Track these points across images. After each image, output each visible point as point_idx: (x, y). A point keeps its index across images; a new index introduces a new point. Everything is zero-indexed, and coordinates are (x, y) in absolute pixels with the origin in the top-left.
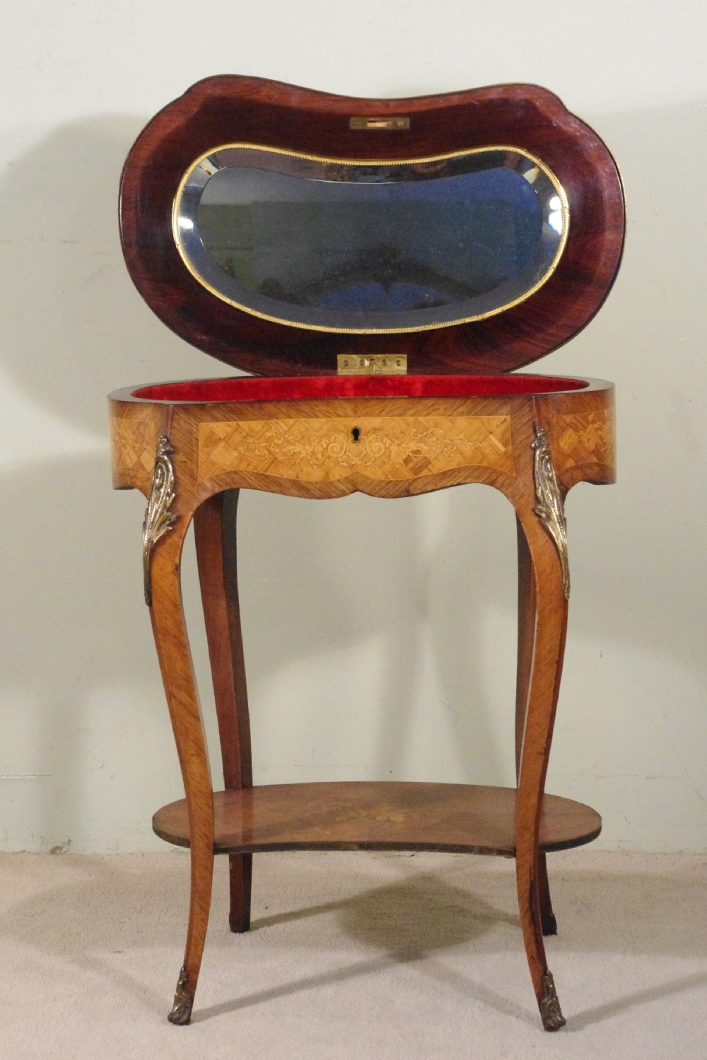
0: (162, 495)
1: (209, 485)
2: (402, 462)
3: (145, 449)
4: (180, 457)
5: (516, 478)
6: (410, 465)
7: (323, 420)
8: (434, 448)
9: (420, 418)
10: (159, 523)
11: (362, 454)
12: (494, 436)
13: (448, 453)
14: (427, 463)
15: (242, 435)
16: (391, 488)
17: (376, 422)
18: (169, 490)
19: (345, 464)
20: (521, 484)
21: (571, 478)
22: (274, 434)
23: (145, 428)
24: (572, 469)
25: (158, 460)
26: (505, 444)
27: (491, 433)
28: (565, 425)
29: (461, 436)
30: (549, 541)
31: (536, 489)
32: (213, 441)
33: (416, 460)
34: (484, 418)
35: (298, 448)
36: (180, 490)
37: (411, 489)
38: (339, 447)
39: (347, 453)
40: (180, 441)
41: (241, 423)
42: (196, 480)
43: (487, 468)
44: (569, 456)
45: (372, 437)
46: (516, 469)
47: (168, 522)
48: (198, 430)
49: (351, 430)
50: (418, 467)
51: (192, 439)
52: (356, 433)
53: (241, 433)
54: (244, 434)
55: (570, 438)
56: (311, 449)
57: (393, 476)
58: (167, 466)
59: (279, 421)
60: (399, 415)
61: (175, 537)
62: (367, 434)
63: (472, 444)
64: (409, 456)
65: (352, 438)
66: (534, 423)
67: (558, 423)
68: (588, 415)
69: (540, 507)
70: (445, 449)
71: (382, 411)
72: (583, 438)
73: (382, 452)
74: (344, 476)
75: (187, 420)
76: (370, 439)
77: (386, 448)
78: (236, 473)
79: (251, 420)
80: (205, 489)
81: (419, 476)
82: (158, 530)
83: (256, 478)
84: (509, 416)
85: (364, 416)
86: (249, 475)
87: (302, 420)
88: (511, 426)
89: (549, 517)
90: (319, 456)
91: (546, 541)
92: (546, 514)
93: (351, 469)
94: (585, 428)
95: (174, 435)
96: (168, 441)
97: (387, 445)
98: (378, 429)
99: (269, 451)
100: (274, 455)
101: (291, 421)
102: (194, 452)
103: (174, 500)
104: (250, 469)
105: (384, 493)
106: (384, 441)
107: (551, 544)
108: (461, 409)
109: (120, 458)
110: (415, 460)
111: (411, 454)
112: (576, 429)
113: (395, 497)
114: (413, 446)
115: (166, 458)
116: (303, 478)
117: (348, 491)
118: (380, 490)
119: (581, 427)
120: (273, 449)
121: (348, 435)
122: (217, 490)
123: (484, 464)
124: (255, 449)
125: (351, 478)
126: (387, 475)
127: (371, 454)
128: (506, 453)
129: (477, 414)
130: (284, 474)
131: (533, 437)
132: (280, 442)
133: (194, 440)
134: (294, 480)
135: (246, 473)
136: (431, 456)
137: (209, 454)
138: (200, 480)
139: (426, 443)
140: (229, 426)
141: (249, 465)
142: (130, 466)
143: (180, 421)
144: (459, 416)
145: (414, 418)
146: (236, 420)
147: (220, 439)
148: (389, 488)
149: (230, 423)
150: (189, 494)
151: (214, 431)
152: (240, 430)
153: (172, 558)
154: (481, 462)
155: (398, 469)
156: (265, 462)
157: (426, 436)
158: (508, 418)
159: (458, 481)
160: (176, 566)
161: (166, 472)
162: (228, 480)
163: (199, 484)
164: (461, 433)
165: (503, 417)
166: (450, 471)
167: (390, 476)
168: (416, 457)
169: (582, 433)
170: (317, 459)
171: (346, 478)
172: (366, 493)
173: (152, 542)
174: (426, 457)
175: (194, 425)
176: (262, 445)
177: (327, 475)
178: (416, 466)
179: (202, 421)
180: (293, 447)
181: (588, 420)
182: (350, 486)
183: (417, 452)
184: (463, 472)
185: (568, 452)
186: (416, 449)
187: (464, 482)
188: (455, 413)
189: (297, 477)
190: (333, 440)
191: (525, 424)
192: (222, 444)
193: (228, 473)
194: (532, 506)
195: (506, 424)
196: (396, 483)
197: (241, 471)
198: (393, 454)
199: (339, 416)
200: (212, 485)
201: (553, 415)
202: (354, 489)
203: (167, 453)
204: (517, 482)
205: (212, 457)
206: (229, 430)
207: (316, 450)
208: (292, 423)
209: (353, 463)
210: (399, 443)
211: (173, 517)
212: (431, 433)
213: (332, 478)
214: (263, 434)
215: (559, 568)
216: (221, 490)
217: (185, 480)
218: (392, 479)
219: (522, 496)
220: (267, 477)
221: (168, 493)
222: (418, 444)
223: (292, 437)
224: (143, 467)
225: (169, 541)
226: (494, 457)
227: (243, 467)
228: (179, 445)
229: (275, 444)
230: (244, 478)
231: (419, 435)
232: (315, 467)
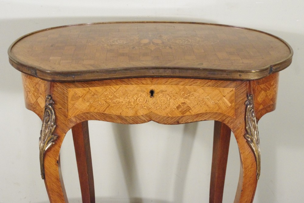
0: (49, 125)
1: (74, 120)
2: (176, 108)
3: (40, 96)
4: (58, 106)
5: (236, 119)
6: (180, 110)
7: (135, 86)
8: (193, 102)
9: (186, 86)
10: (47, 141)
11: (155, 103)
12: (226, 98)
13: (201, 105)
14: (189, 109)
15: (91, 94)
16: (169, 120)
17: (163, 87)
18: (53, 124)
19: (145, 108)
20: (238, 122)
21: (261, 114)
22: (109, 93)
23: (39, 86)
24: (261, 110)
25: (46, 107)
26: (231, 102)
27: (224, 97)
28: (261, 90)
29: (208, 97)
30: (252, 152)
31: (246, 126)
32: (76, 98)
33: (184, 107)
34: (221, 89)
35: (121, 100)
36: (59, 123)
37: (180, 121)
38: (143, 100)
39: (147, 102)
40: (58, 98)
41: (91, 88)
42: (67, 117)
43: (220, 114)
44: (260, 104)
45: (160, 95)
46: (236, 115)
47: (52, 140)
48: (68, 93)
49: (149, 91)
50: (184, 110)
51: (65, 97)
52: (152, 93)
53: (91, 93)
54: (93, 93)
55: (262, 95)
56: (128, 100)
57: (170, 114)
58: (51, 111)
59: (111, 87)
60: (175, 85)
61: (56, 147)
62: (158, 93)
63: (213, 101)
64: (180, 105)
65: (149, 95)
66: (247, 92)
67: (257, 89)
68: (272, 82)
69: (247, 135)
70: (199, 103)
71: (166, 82)
72: (268, 94)
73: (165, 103)
74: (145, 113)
75: (61, 87)
76: (159, 96)
77: (167, 101)
78: (88, 113)
79: (96, 87)
80: (71, 122)
81: (184, 115)
82: (48, 144)
83: (99, 115)
84: (234, 88)
85: (157, 84)
86: (95, 114)
87: (124, 86)
88: (235, 93)
89: (252, 141)
90: (132, 104)
91: (250, 152)
92: (251, 139)
93: (149, 110)
94: (269, 89)
95: (55, 95)
96: (51, 98)
97: (168, 99)
98: (164, 91)
99: (106, 102)
100: (108, 104)
101: (118, 87)
102: (65, 103)
103: (56, 128)
104: (96, 111)
105: (166, 122)
106: (167, 97)
107: (252, 153)
108: (209, 83)
109: (27, 97)
110: (182, 107)
111: (181, 104)
112: (265, 90)
113: (171, 124)
114: (182, 100)
115: (50, 107)
116: (124, 115)
117: (146, 121)
118: (164, 121)
119: (268, 89)
120: (108, 101)
121: (148, 94)
122: (78, 122)
123: (220, 111)
124: (98, 101)
125: (149, 114)
126: (167, 114)
127: (160, 103)
128: (231, 106)
129: (217, 87)
130: (114, 113)
131: (246, 99)
132: (112, 97)
133: (66, 98)
134: (118, 116)
135: (93, 113)
136: (191, 106)
137: (74, 104)
138: (69, 117)
139: (189, 99)
140: (85, 90)
141: (96, 108)
142: (33, 102)
143: (58, 88)
144: (208, 87)
145: (183, 86)
146: (88, 87)
147: (80, 96)
148: (168, 120)
149: (85, 88)
150: (64, 125)
151: (76, 92)
152: (90, 92)
153: (55, 157)
154: (218, 110)
155: (173, 111)
156: (104, 107)
157: (189, 96)
158: (234, 89)
159: (205, 119)
160: (57, 161)
161: (50, 114)
162: (84, 117)
163: (69, 119)
164: (208, 95)
165: (231, 89)
166: (201, 113)
167: (169, 114)
168: (183, 106)
169: (268, 92)
170: (131, 105)
171: (146, 114)
172: (156, 122)
173: (45, 150)
174: (189, 106)
175: (65, 89)
176: (102, 99)
177: (136, 112)
178: (183, 110)
179: (70, 88)
180: (118, 99)
181: (271, 85)
182: (148, 118)
183: (184, 103)
184: (208, 115)
185: (261, 102)
186: (183, 102)
187: (208, 119)
188: (206, 85)
189: (121, 114)
190: (140, 96)
191: (243, 93)
192: (81, 99)
193: (84, 113)
194: (243, 134)
195: (233, 92)
196: (172, 118)
197: (91, 112)
198: (171, 104)
199: (143, 84)
200: (76, 120)
201: (256, 85)
202: (150, 120)
203: (50, 104)
204: (236, 121)
205: (76, 106)
206: (85, 92)
207: (130, 101)
208: (119, 87)
209: (150, 107)
210: (175, 98)
211: (55, 138)
212: (192, 94)
213: (139, 114)
214: (103, 93)
215: (256, 165)
216: (81, 122)
217: (61, 118)
218: (170, 116)
219: (238, 129)
220: (105, 114)
221: (52, 125)
222: (184, 100)
223: (118, 95)
224: (39, 105)
225: (53, 149)
226: (225, 108)
227: (92, 110)
228: (57, 100)
229: (109, 98)
230: (93, 115)
231: (185, 95)
232: (130, 109)
